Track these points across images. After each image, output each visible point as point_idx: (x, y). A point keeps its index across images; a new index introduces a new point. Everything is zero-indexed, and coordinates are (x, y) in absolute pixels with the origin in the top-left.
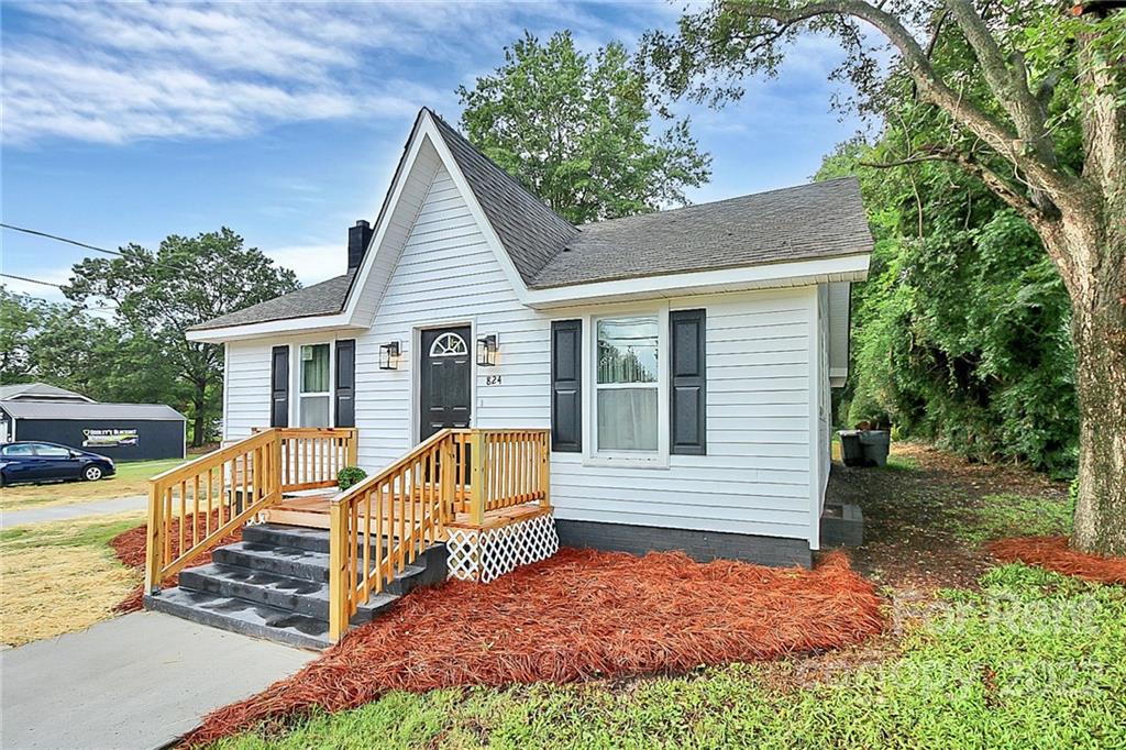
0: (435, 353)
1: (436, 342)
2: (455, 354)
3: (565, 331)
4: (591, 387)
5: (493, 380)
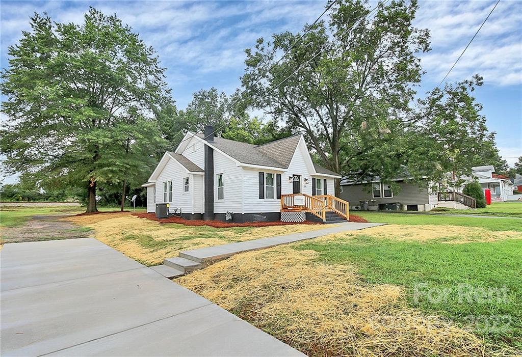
2: (296, 180)
3: (314, 179)
4: (316, 189)
5: (305, 187)
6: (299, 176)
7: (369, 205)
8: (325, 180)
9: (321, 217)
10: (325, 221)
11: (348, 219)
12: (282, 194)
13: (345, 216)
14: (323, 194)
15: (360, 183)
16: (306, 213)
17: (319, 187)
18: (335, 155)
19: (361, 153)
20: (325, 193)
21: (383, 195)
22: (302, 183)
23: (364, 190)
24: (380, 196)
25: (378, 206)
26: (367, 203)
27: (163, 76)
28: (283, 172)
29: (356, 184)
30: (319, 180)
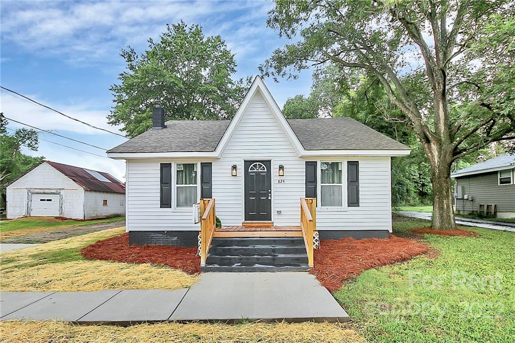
0: (251, 170)
1: (252, 166)
2: (260, 171)
3: (310, 165)
4: (319, 185)
5: (281, 181)
14: (344, 194)
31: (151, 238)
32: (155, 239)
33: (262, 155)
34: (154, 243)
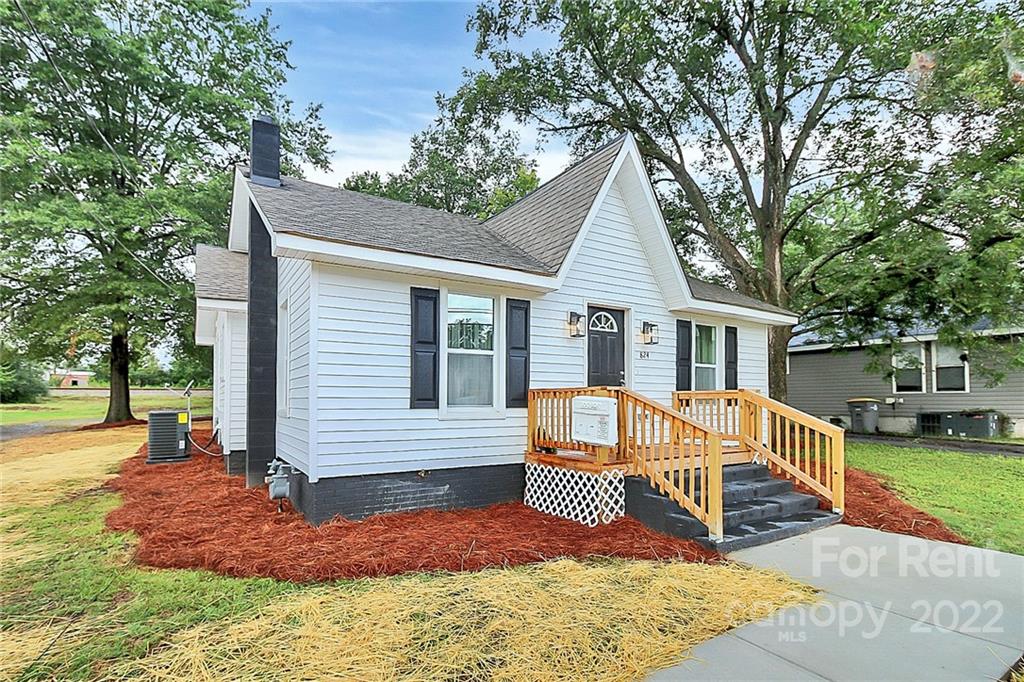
0: (592, 326)
1: (594, 317)
2: (608, 329)
3: (683, 327)
4: (694, 365)
5: (644, 355)
6: (619, 314)
7: (882, 415)
8: (731, 333)
9: (699, 512)
10: (717, 535)
11: (840, 510)
12: (532, 387)
13: (825, 492)
14: (720, 384)
15: (857, 344)
16: (629, 481)
17: (706, 356)
18: (773, 247)
19: (870, 236)
20: (731, 382)
21: (929, 384)
22: (634, 338)
23: (871, 368)
24: (919, 388)
25: (915, 420)
26: (875, 408)
27: (288, 66)
28: (540, 292)
29: (840, 350)
30: (706, 332)
31: (382, 496)
32: (391, 495)
33: (607, 296)
34: (390, 507)
